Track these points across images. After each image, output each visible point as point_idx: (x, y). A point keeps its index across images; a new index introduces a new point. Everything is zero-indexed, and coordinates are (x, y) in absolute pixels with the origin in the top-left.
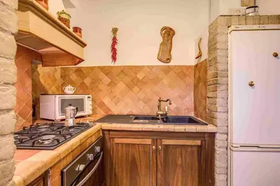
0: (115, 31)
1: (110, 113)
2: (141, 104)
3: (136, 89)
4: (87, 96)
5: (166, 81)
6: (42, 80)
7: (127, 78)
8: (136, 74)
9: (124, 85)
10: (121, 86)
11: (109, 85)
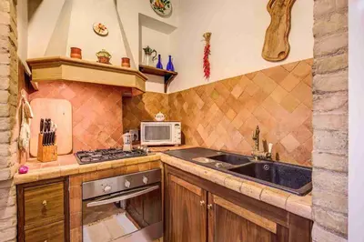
0: (208, 37)
1: (203, 146)
2: (239, 136)
3: (231, 113)
4: (173, 124)
5: (277, 95)
6: (146, 109)
7: (220, 97)
8: (231, 90)
9: (218, 109)
10: (214, 109)
11: (202, 109)
